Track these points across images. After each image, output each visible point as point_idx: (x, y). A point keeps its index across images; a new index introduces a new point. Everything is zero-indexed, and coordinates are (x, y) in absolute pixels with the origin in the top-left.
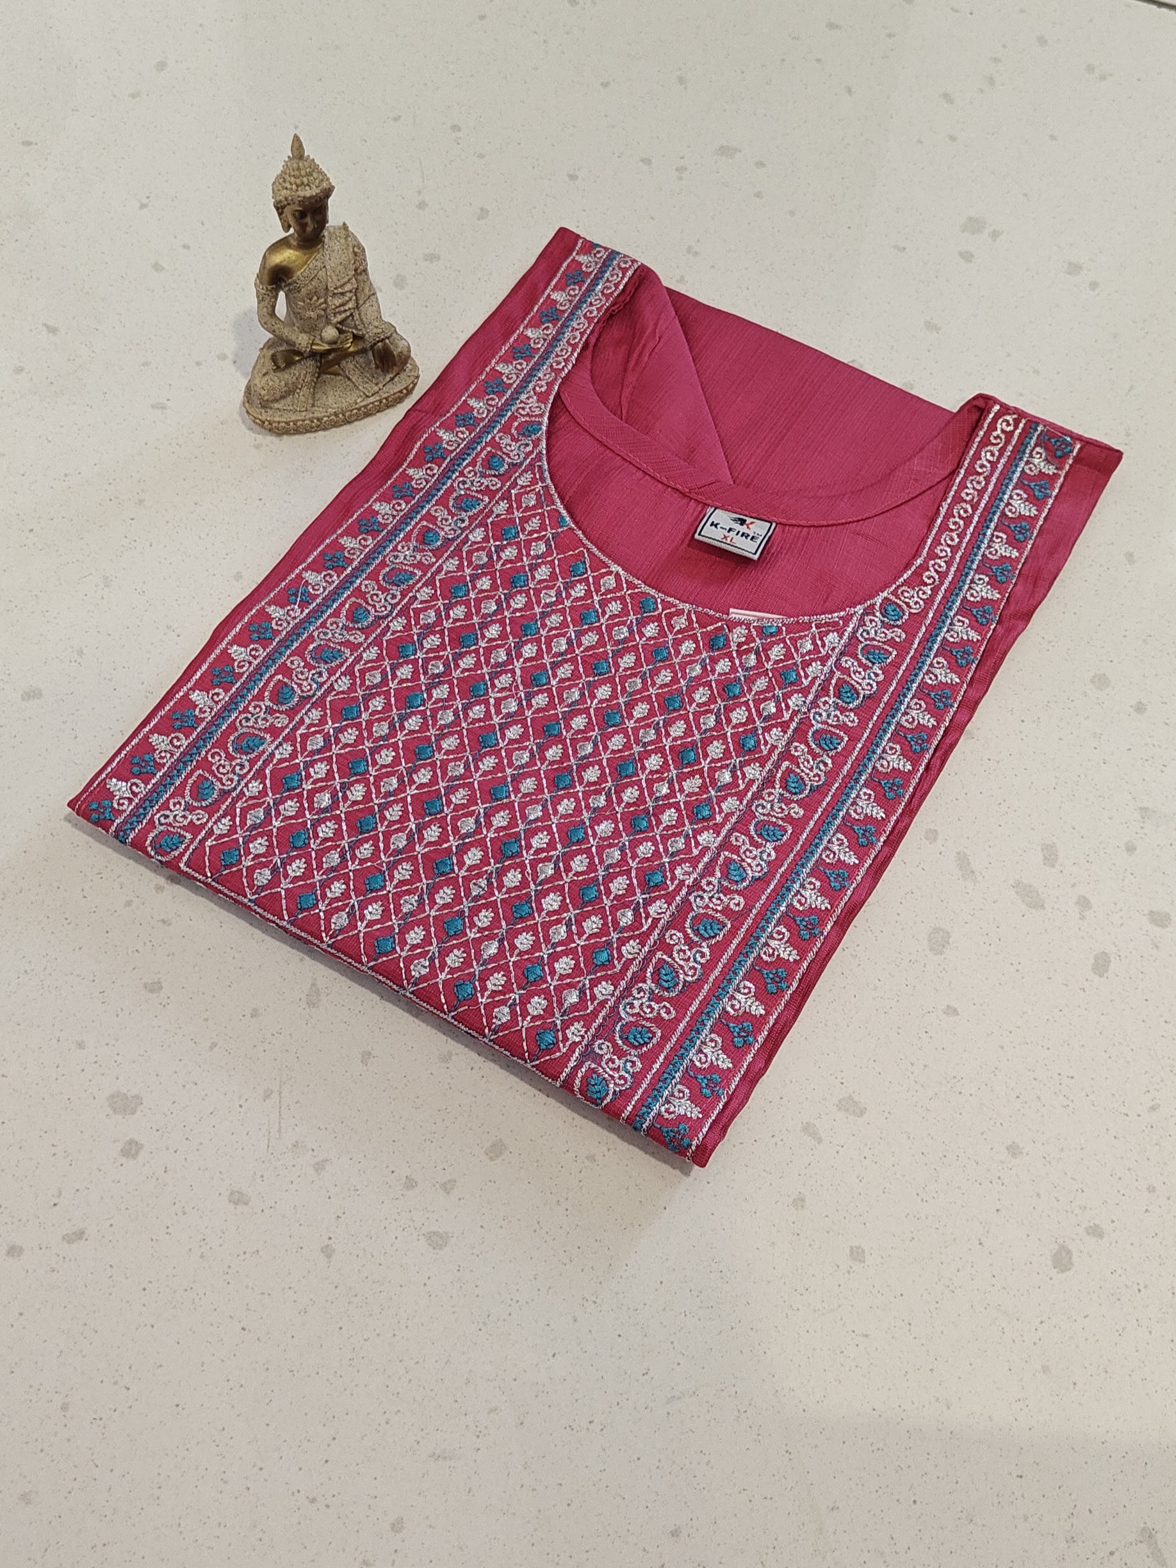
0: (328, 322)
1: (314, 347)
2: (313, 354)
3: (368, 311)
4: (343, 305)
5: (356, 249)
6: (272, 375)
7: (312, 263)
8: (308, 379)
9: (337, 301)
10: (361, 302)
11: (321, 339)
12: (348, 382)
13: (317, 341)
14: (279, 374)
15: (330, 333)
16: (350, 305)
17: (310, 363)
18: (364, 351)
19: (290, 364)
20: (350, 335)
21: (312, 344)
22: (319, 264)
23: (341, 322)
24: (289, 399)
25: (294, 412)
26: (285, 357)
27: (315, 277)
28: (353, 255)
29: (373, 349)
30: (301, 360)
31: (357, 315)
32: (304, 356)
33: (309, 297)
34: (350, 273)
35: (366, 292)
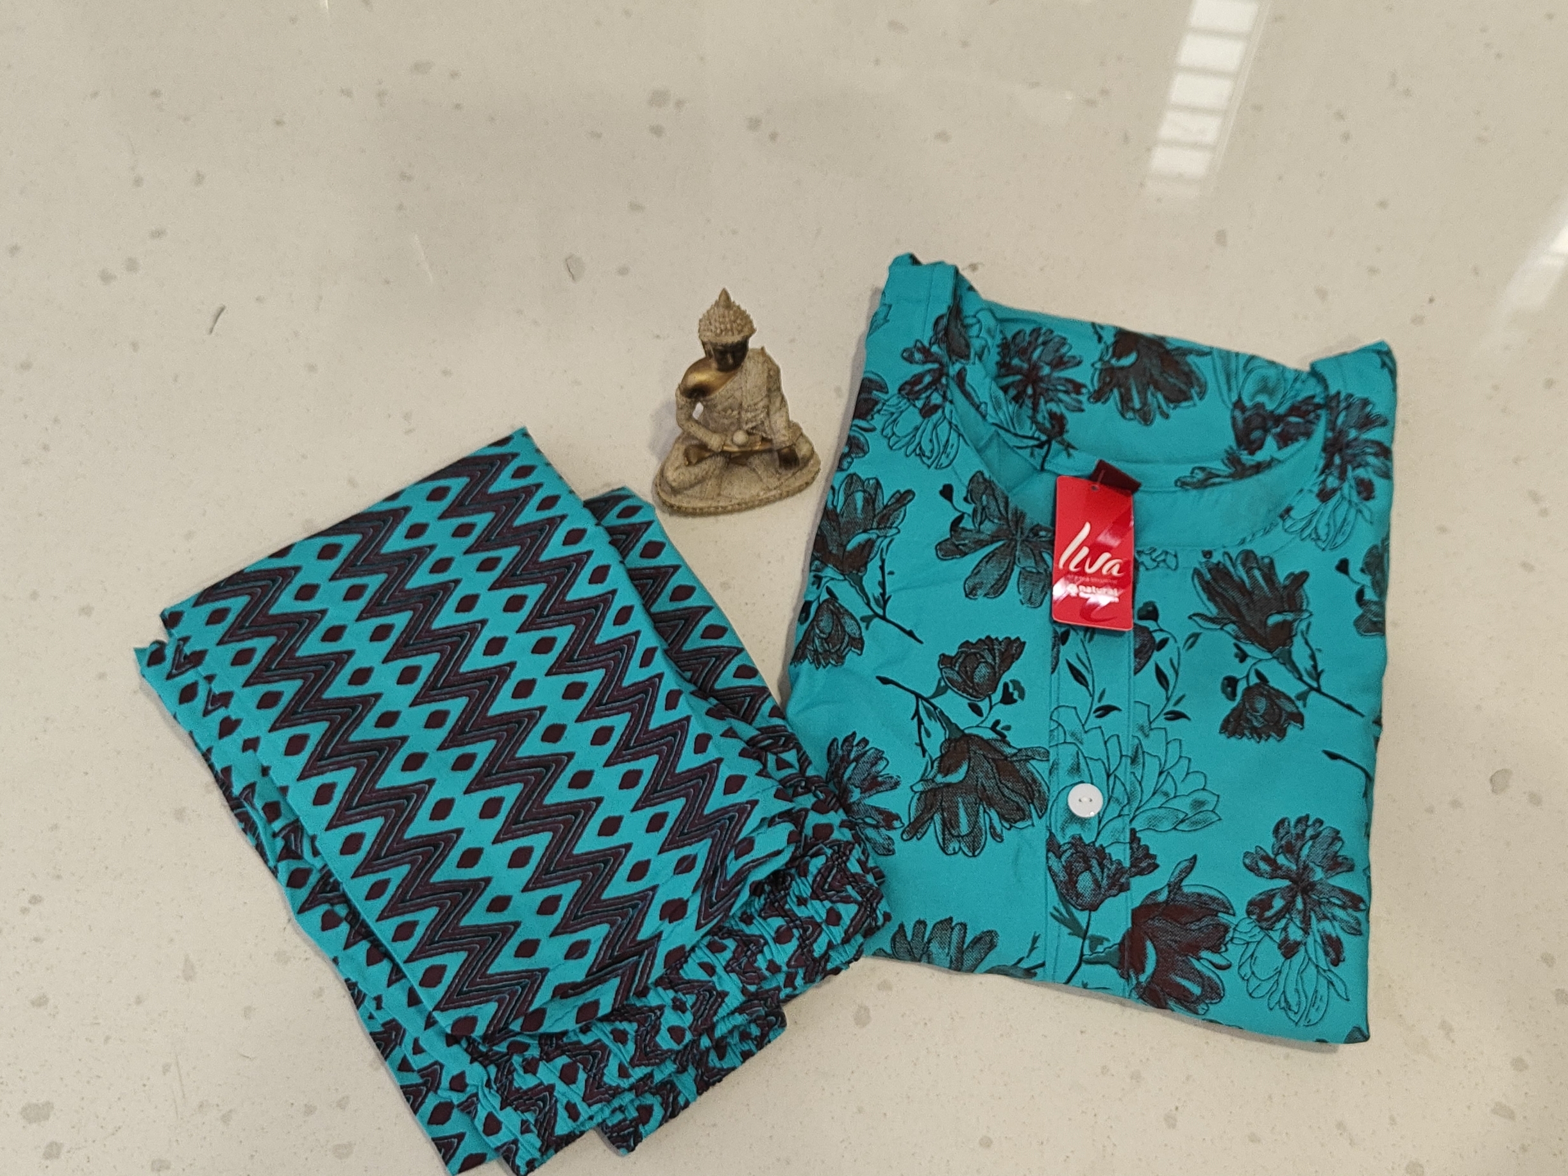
0: (740, 428)
1: (725, 448)
2: (723, 453)
3: (778, 422)
4: (755, 417)
5: (771, 373)
6: (683, 470)
7: (729, 385)
8: (717, 472)
9: (749, 415)
10: (772, 413)
11: (732, 440)
12: (754, 474)
13: (728, 442)
14: (691, 469)
15: (740, 437)
16: (762, 416)
17: (720, 460)
18: (770, 451)
19: (701, 460)
20: (758, 439)
21: (724, 445)
22: (736, 386)
23: (753, 428)
24: (697, 488)
25: (701, 499)
26: (697, 452)
27: (732, 396)
28: (769, 376)
29: (779, 451)
30: (710, 457)
31: (767, 423)
32: (714, 454)
33: (725, 410)
34: (764, 392)
35: (778, 404)
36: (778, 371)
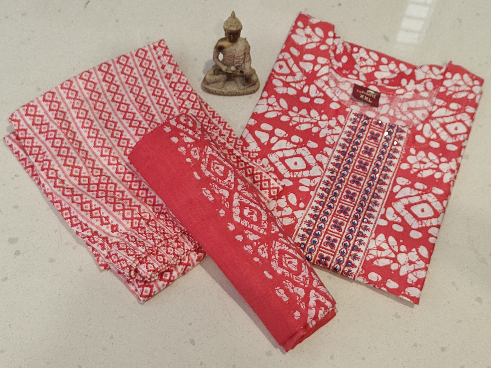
0: (234, 65)
1: (227, 71)
2: (227, 73)
3: (247, 65)
4: (239, 62)
5: (247, 47)
6: (212, 76)
7: (231, 48)
8: (223, 79)
9: (237, 60)
10: (246, 61)
12: (236, 84)
14: (214, 76)
15: (233, 68)
16: (242, 62)
17: (225, 75)
18: (243, 76)
19: (218, 74)
20: (239, 71)
22: (234, 48)
23: (238, 66)
24: (216, 84)
25: (216, 88)
26: (217, 71)
27: (232, 52)
28: (246, 48)
29: (246, 76)
30: (222, 74)
31: (243, 65)
32: (223, 73)
33: (229, 57)
34: (243, 53)
35: (248, 59)
36: (249, 47)
